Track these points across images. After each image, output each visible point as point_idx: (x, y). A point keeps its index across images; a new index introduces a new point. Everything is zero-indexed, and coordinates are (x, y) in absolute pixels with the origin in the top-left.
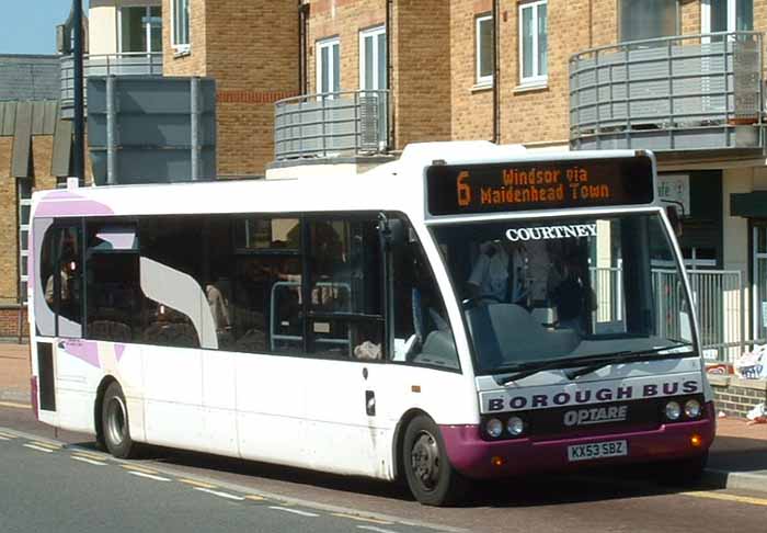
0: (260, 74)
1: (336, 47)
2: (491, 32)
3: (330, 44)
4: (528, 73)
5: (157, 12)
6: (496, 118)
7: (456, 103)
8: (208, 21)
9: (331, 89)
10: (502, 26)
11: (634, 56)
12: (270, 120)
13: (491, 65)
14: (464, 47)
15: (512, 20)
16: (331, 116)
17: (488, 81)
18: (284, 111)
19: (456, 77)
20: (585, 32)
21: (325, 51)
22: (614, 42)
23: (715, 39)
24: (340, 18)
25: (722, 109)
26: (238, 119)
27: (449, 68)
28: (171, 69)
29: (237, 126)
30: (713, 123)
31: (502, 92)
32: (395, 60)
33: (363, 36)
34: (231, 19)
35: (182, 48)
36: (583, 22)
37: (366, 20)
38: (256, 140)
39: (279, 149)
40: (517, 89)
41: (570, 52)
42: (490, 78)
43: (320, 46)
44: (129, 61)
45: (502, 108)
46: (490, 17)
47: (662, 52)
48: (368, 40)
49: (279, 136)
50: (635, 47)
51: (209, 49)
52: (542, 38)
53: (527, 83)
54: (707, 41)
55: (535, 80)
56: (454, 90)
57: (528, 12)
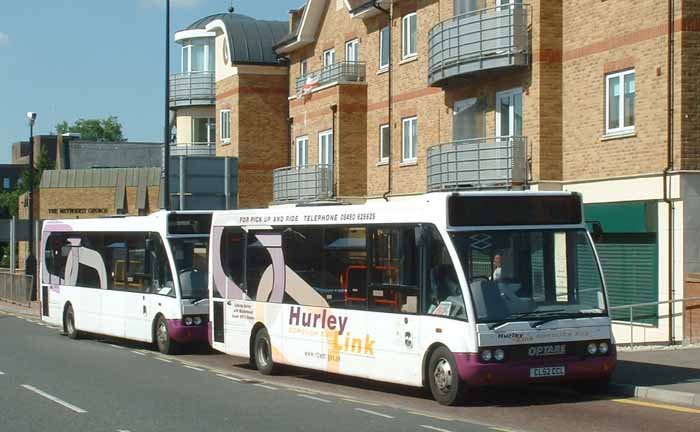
0: (269, 155)
1: (306, 141)
2: (388, 134)
3: (303, 139)
4: (407, 156)
5: (213, 121)
6: (390, 179)
7: (369, 172)
8: (240, 125)
9: (304, 163)
10: (394, 132)
11: (459, 148)
12: (272, 179)
13: (388, 152)
14: (374, 141)
15: (398, 128)
16: (303, 177)
17: (385, 160)
18: (279, 175)
19: (369, 157)
20: (436, 135)
21: (301, 143)
22: (451, 141)
23: (503, 139)
24: (309, 126)
25: (505, 177)
26: (255, 179)
27: (366, 153)
28: (220, 152)
29: (254, 183)
30: (502, 184)
31: (393, 166)
32: (337, 148)
33: (321, 135)
34: (252, 125)
35: (227, 140)
36: (436, 130)
37: (323, 128)
38: (264, 190)
39: (276, 195)
40: (401, 164)
41: (428, 145)
42: (388, 158)
43: (298, 140)
44: (197, 147)
45: (393, 174)
46: (387, 126)
47: (474, 146)
48: (323, 137)
49: (275, 188)
50: (461, 143)
51: (240, 140)
52: (414, 138)
53: (406, 161)
54: (498, 140)
55: (411, 160)
56: (369, 165)
57: (407, 123)
